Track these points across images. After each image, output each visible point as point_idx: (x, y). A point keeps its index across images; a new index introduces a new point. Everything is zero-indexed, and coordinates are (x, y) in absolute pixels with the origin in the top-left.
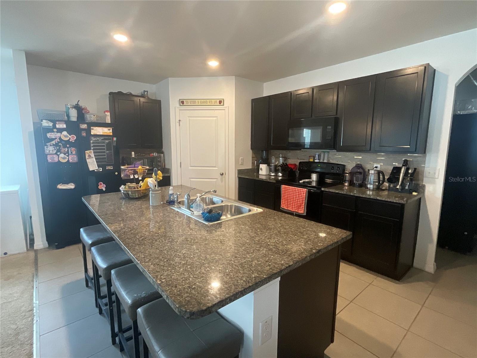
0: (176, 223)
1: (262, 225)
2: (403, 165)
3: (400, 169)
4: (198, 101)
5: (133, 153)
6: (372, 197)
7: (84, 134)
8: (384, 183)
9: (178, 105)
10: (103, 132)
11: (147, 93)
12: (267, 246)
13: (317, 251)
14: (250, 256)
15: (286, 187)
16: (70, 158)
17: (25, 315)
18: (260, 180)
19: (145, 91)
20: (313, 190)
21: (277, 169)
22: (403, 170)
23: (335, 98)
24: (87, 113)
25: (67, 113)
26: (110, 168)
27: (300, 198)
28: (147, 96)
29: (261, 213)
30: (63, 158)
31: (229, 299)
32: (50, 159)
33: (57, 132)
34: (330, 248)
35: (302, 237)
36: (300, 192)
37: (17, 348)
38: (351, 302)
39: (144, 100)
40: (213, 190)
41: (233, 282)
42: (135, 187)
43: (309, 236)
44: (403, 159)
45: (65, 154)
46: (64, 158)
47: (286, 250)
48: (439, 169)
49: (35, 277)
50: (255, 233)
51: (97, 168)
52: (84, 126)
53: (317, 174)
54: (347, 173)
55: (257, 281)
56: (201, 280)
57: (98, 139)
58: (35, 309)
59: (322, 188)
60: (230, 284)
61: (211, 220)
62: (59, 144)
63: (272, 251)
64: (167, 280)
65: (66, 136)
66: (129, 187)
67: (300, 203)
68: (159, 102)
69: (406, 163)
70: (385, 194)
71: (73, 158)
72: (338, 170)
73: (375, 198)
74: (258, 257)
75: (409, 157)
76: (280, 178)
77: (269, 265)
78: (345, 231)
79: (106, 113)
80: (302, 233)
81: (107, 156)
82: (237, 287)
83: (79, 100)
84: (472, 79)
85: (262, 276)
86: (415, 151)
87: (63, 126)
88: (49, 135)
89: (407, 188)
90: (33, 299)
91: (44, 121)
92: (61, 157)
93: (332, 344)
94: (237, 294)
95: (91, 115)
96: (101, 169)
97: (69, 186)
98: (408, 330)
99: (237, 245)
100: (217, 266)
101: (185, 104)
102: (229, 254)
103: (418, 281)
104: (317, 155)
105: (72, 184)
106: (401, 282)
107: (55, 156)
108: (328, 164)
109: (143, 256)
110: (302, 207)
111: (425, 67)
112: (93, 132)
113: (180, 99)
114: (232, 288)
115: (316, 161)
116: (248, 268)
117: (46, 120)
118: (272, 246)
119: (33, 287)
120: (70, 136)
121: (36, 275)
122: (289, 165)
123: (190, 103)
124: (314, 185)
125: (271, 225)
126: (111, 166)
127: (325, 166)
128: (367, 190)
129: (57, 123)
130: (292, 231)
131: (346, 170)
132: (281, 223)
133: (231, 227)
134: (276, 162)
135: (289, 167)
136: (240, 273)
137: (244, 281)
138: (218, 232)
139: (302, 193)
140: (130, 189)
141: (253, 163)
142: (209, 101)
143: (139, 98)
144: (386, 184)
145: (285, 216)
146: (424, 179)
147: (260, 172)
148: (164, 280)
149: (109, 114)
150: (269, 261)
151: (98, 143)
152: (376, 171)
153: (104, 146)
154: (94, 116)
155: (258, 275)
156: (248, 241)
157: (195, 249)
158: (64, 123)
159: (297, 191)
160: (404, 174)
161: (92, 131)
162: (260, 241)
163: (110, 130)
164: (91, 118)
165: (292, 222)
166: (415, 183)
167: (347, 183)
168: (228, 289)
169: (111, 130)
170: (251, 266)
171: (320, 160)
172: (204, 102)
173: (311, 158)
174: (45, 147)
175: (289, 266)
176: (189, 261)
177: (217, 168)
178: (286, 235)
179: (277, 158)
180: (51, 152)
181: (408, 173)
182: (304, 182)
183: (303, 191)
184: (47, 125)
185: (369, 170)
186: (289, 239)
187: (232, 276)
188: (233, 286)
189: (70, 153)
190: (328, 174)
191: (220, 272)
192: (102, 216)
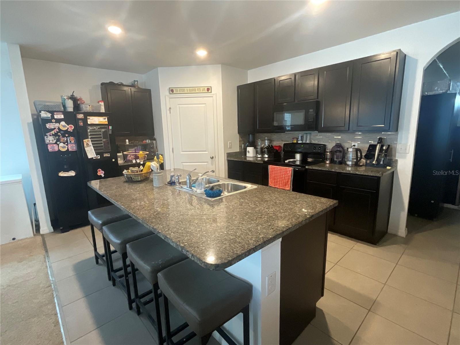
0: (183, 200)
1: (258, 198)
2: (378, 143)
3: (375, 146)
4: (187, 89)
5: (127, 141)
6: (351, 172)
7: (81, 124)
8: (362, 159)
9: (168, 94)
10: (99, 122)
11: (137, 83)
12: (267, 214)
13: (311, 216)
14: (255, 222)
15: (273, 167)
16: (69, 146)
17: (44, 291)
18: (249, 161)
19: (135, 81)
20: (297, 168)
21: (263, 151)
22: (378, 147)
23: (316, 83)
24: (83, 103)
25: (64, 104)
26: (107, 155)
27: (286, 176)
28: (137, 85)
29: (256, 189)
30: (62, 147)
31: (244, 254)
32: (51, 149)
33: (56, 122)
34: (322, 213)
35: (296, 206)
36: (286, 171)
37: (43, 318)
38: (336, 264)
39: (135, 89)
40: (211, 170)
41: (245, 242)
42: (138, 171)
43: (302, 205)
44: (378, 137)
45: (64, 143)
46: (64, 147)
47: (284, 216)
48: (410, 145)
49: (46, 258)
50: (254, 205)
51: (95, 156)
52: (81, 116)
53: (301, 154)
54: (328, 152)
55: (265, 240)
56: (218, 242)
57: (95, 128)
58: (52, 285)
59: (306, 166)
60: (243, 243)
61: (213, 196)
62: (58, 134)
63: (272, 218)
64: (188, 243)
65: (64, 126)
66: (132, 171)
67: (286, 180)
68: (149, 91)
69: (380, 141)
70: (363, 169)
71: (72, 147)
72: (320, 150)
73: (355, 173)
74: (261, 223)
75: (384, 135)
76: (266, 159)
77: (273, 229)
78: (332, 200)
79: (100, 103)
80: (295, 203)
81: (104, 144)
82: (249, 245)
83: (74, 91)
84: (438, 62)
85: (268, 236)
86: (389, 129)
87: (61, 116)
88: (48, 126)
89: (382, 163)
90: (49, 277)
91: (42, 112)
92: (61, 147)
93: (322, 297)
94: (250, 250)
95: (87, 105)
96: (99, 157)
97: (70, 174)
98: (385, 284)
99: (241, 214)
100: (228, 231)
101: (175, 92)
102: (236, 222)
103: (393, 244)
104: (300, 137)
105: (73, 171)
106: (378, 245)
107: (55, 145)
108: (310, 144)
109: (162, 227)
110: (289, 184)
111: (397, 53)
112: (89, 122)
113: (169, 88)
114: (245, 246)
115: (299, 142)
116: (255, 231)
117: (45, 111)
118: (271, 214)
119: (47, 267)
120: (68, 126)
121: (47, 256)
122: (274, 147)
123: (180, 92)
124: (298, 164)
125: (267, 198)
126: (108, 154)
127: (307, 146)
128: (346, 166)
129: (55, 113)
130: (286, 202)
131: (326, 150)
132: (275, 196)
133: (232, 201)
134: (262, 144)
135: (275, 148)
136: (249, 235)
137: (254, 241)
138: (222, 205)
139: (288, 172)
140: (133, 173)
141: (240, 146)
142: (197, 89)
143: (130, 88)
144: (363, 161)
145: (277, 191)
146: (397, 154)
147: (248, 155)
148: (186, 243)
149: (102, 104)
150: (272, 226)
151: (95, 132)
152: (354, 149)
153: (100, 135)
154: (89, 106)
155: (265, 236)
156: (250, 211)
157: (205, 219)
158: (62, 114)
159: (284, 170)
160: (379, 151)
161: (88, 120)
162: (261, 211)
163: (105, 119)
164: (86, 108)
165: (285, 195)
166: (389, 158)
167: (328, 161)
168: (242, 247)
169: (107, 119)
170: (257, 229)
171: (303, 141)
172: (192, 90)
173: (295, 139)
174: (45, 137)
175: (289, 228)
176: (203, 228)
177: (207, 152)
178: (282, 205)
179: (263, 140)
180: (51, 142)
181: (383, 150)
182: (289, 162)
183: (289, 169)
184: (45, 116)
185: (348, 149)
186: (285, 208)
187: (243, 238)
188: (246, 245)
189: (69, 142)
190: (310, 153)
191: (232, 235)
192: (113, 197)
